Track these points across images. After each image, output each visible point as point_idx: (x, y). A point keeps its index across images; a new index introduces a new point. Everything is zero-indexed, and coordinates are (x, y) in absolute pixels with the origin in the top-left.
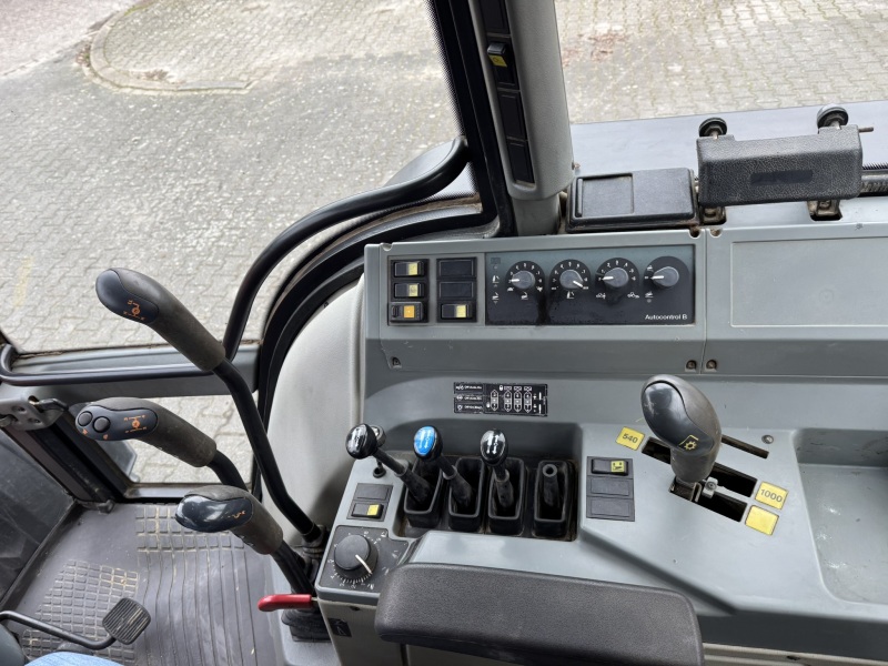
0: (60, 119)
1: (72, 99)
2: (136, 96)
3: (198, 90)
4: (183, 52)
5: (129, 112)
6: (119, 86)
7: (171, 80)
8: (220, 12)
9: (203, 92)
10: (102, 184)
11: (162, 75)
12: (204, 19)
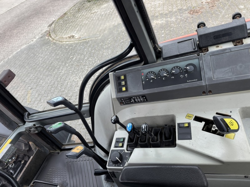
0: (47, 54)
1: (49, 48)
2: (67, 44)
3: (86, 39)
4: (77, 29)
5: (67, 49)
6: (61, 42)
7: (76, 38)
8: (84, 16)
9: (87, 40)
10: (66, 72)
11: (73, 37)
12: (80, 18)
